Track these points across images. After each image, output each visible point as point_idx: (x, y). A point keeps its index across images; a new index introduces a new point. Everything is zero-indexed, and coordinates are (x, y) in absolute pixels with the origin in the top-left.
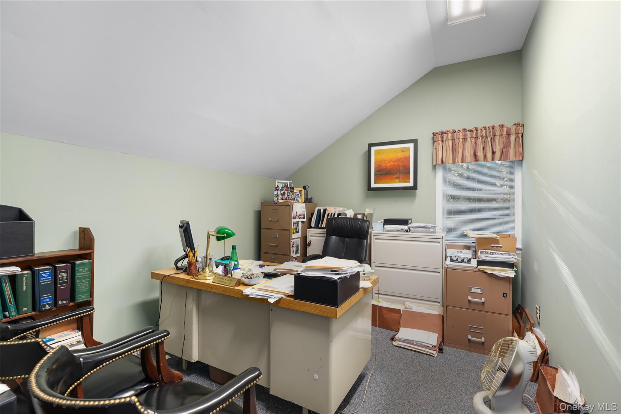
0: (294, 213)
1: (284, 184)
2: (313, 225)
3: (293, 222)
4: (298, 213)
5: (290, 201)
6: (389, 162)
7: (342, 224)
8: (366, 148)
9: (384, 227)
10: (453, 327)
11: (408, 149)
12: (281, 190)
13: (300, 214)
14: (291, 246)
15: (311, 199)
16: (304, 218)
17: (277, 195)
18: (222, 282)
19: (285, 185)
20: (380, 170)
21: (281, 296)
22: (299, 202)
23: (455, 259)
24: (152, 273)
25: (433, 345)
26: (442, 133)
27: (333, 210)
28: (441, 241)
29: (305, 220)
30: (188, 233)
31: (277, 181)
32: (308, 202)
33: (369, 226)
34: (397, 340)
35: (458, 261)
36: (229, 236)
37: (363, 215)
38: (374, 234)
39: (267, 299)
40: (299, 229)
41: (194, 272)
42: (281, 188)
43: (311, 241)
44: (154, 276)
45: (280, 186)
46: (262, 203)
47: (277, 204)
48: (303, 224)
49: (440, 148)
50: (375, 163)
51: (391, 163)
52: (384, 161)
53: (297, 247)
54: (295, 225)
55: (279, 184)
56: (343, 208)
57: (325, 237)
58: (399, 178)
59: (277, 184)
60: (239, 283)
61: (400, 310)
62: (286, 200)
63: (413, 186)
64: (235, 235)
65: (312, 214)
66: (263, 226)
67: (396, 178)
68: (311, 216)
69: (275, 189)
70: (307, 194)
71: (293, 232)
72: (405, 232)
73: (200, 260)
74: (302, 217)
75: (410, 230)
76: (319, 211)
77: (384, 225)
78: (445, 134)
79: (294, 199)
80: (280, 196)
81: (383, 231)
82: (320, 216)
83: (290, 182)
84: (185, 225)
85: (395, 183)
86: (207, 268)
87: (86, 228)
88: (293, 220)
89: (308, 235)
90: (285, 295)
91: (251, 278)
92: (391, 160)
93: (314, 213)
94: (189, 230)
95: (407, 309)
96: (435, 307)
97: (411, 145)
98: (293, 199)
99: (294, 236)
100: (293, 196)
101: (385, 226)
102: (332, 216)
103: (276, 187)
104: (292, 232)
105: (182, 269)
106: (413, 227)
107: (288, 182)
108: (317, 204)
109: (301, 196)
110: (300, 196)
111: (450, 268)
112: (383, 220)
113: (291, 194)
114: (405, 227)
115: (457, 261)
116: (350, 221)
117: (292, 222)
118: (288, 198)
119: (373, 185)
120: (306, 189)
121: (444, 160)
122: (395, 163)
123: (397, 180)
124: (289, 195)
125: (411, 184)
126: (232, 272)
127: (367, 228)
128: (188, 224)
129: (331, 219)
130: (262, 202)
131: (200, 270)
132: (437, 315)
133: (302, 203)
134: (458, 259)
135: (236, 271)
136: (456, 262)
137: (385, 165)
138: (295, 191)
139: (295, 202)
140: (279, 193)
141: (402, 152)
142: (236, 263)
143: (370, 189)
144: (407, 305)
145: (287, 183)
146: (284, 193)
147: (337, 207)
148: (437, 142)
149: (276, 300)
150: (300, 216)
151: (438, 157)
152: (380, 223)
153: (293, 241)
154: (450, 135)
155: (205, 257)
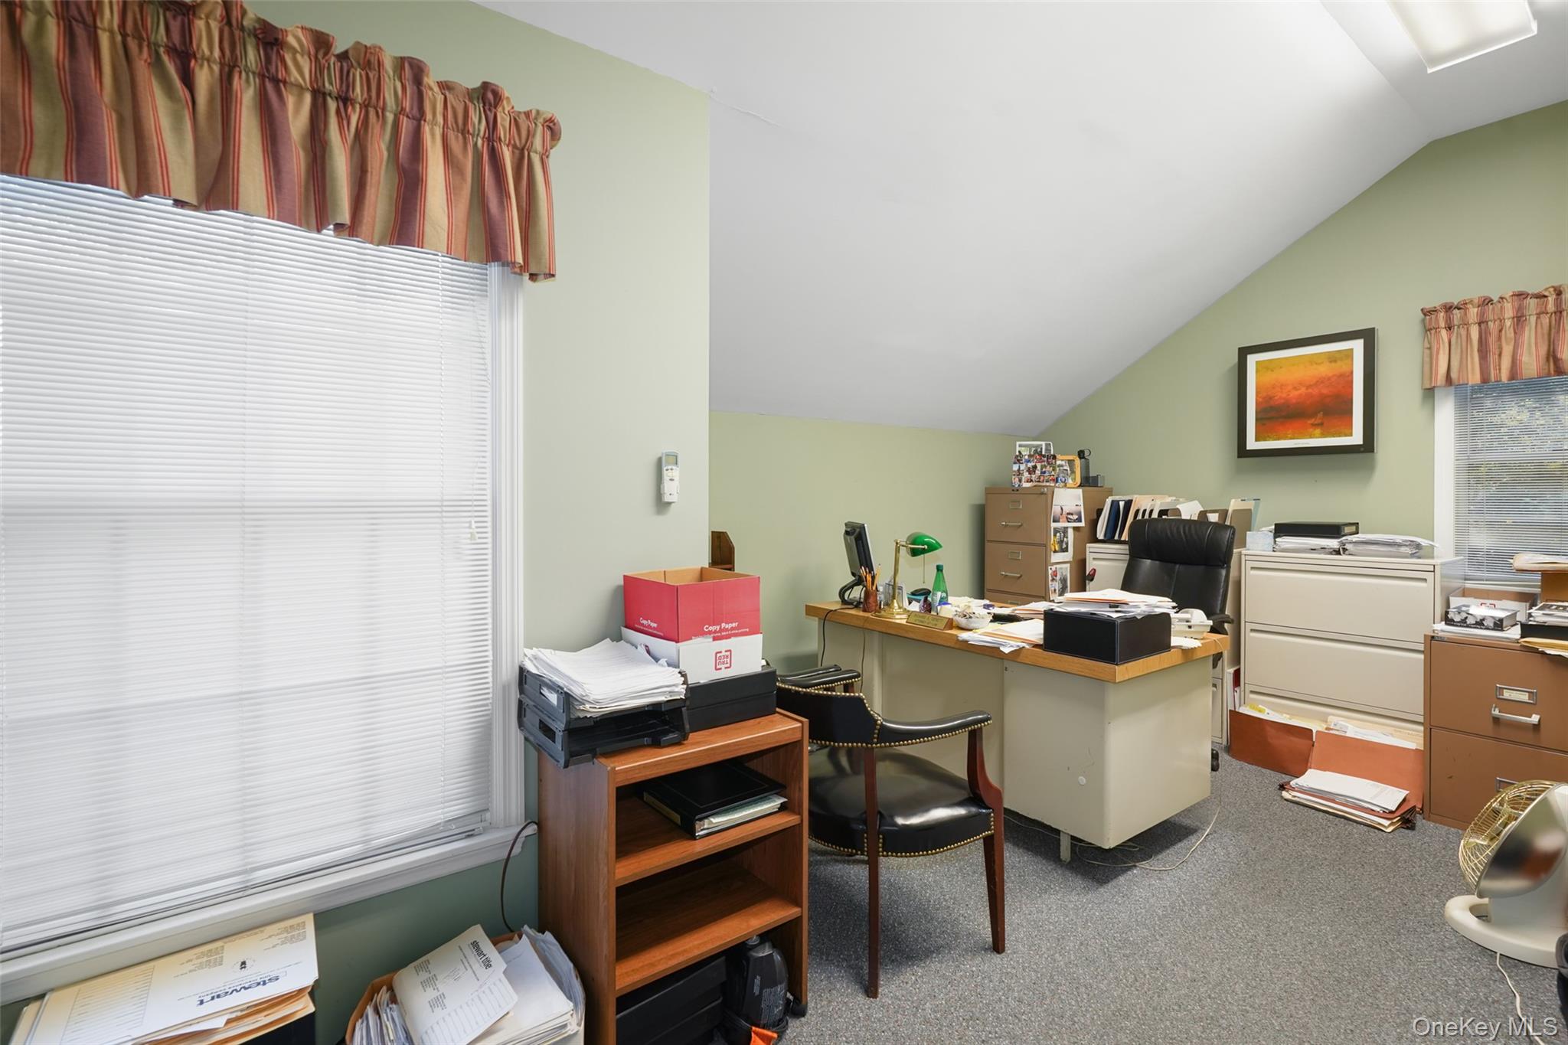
0: (1056, 510)
1: (1033, 449)
2: (1100, 535)
3: (1055, 529)
4: (1066, 510)
5: (1048, 484)
6: (1295, 388)
7: (1167, 534)
8: (1235, 359)
9: (1275, 541)
10: (1451, 777)
11: (1349, 353)
12: (1028, 461)
13: (1071, 512)
14: (1050, 578)
15: (1096, 478)
16: (1081, 521)
17: (1019, 473)
18: (922, 622)
19: (1036, 450)
20: (1271, 407)
21: (1022, 645)
22: (1068, 485)
23: (1457, 618)
24: (806, 606)
25: (1387, 809)
26: (1448, 308)
27: (1147, 503)
28: (1429, 576)
29: (1082, 524)
30: (862, 542)
31: (1018, 443)
32: (1090, 486)
33: (1233, 539)
34: (1293, 789)
35: (1468, 623)
36: (932, 548)
37: (1224, 514)
38: (1248, 558)
39: (999, 648)
40: (1067, 544)
41: (874, 608)
42: (1027, 457)
43: (1095, 570)
44: (811, 611)
45: (1025, 452)
46: (986, 488)
47: (1017, 490)
48: (1077, 533)
49: (1444, 347)
50: (1257, 393)
51: (1300, 389)
52: (1282, 386)
53: (1064, 581)
54: (1058, 534)
55: (1023, 448)
56: (1174, 498)
57: (1127, 562)
58: (1321, 425)
59: (1018, 449)
60: (950, 624)
61: (1311, 731)
62: (1039, 481)
63: (1362, 443)
64: (941, 547)
65: (1099, 512)
66: (990, 535)
67: (1315, 426)
68: (1095, 517)
69: (1013, 460)
70: (1086, 468)
71: (1053, 549)
72: (1331, 553)
73: (881, 589)
74: (1076, 517)
75: (1345, 550)
76: (1115, 505)
77: (1275, 537)
78: (1459, 309)
79: (1056, 481)
80: (1026, 474)
81: (1274, 551)
82: (1117, 517)
83: (1046, 444)
84: (858, 530)
85: (1311, 437)
86: (895, 601)
87: (723, 533)
88: (1054, 525)
89: (1089, 557)
90: (1028, 644)
91: (970, 617)
92: (1300, 384)
93: (1102, 510)
94: (864, 539)
95: (1331, 732)
96: (1412, 734)
97: (1357, 346)
98: (1053, 480)
99: (1056, 558)
100: (1053, 473)
101: (1277, 540)
102: (1147, 517)
103: (1017, 456)
104: (1051, 550)
105: (851, 604)
106: (1351, 542)
107: (1043, 443)
108: (1112, 488)
109: (1073, 472)
110: (1069, 472)
111: (1441, 640)
112: (1273, 527)
113: (1049, 469)
114: (1333, 543)
115: (1463, 623)
116: (1187, 528)
117: (1051, 528)
118: (1042, 478)
119: (1252, 444)
120: (1084, 458)
121: (1454, 375)
122: (1310, 390)
123: (1318, 431)
124: (1045, 472)
125: (1357, 438)
126: (939, 608)
127: (1226, 543)
128: (862, 527)
129: (1143, 521)
130: (987, 486)
131: (882, 607)
132: (1413, 750)
133: (1074, 488)
134: (1466, 618)
135: (944, 606)
136: (1460, 626)
137: (1284, 395)
138: (1058, 462)
139: (1059, 487)
140: (1023, 467)
141: (1331, 362)
142: (944, 595)
143: (1243, 452)
144: (1331, 722)
145: (1042, 445)
146: (1035, 467)
147: (1158, 496)
148: (1433, 331)
149: (1013, 649)
150: (1069, 516)
151: (1437, 371)
152: (1266, 532)
153: (1054, 568)
154: (1473, 312)
155: (889, 585)
